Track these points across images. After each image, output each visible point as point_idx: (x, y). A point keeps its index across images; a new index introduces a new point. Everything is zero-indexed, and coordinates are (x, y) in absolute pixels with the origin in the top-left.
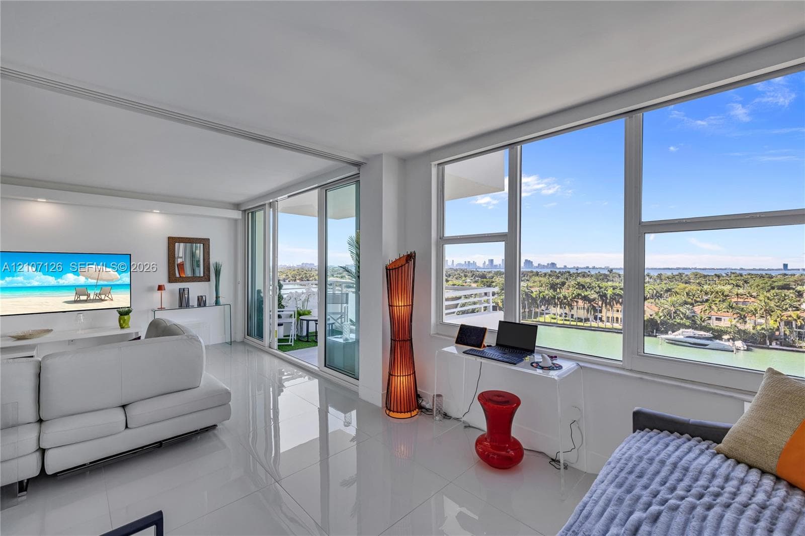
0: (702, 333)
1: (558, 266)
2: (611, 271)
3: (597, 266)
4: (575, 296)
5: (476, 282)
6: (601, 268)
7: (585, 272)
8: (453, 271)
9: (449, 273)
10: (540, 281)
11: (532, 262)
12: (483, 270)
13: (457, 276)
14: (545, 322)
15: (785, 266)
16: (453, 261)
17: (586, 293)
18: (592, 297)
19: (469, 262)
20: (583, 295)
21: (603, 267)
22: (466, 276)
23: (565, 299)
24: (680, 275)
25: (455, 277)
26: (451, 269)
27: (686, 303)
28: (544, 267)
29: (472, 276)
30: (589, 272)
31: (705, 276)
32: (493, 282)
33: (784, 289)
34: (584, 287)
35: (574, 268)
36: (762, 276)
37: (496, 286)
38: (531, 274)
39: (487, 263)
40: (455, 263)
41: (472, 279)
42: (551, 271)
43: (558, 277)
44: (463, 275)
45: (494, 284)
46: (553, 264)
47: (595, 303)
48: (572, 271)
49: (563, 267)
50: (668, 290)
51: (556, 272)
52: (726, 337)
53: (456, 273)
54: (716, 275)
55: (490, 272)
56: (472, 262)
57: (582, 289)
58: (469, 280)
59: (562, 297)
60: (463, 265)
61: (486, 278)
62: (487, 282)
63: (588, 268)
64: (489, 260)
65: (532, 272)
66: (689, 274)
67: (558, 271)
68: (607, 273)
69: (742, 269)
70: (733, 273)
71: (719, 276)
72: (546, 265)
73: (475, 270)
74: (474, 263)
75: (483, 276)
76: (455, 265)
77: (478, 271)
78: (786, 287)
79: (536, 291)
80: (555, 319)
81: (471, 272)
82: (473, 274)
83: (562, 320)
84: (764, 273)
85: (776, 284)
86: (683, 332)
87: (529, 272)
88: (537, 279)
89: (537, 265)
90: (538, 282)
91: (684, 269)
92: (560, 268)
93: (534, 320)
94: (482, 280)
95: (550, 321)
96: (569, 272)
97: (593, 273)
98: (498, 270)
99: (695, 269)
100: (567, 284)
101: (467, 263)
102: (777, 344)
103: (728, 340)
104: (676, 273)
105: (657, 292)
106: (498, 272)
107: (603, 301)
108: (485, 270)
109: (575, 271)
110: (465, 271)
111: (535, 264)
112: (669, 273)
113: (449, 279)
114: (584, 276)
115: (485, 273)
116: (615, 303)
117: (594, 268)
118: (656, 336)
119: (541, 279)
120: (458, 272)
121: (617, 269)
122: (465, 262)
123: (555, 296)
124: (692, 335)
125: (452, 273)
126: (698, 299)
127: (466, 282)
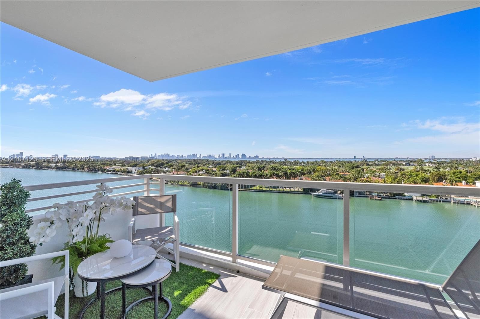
0: (330, 191)
1: (260, 157)
2: (286, 160)
3: (278, 158)
4: (272, 174)
5: (215, 167)
6: (280, 159)
7: (274, 161)
8: (201, 161)
9: (199, 162)
10: (252, 166)
11: (246, 155)
12: (219, 160)
13: (203, 164)
14: (256, 190)
15: (355, 157)
16: (200, 154)
17: (277, 172)
18: (280, 174)
19: (210, 155)
20: (276, 173)
21: (281, 158)
22: (209, 164)
23: (267, 176)
24: (316, 161)
25: (202, 164)
26: (199, 159)
27: (322, 176)
28: (252, 158)
29: (213, 164)
30: (275, 160)
31: (326, 162)
32: (226, 167)
33: (357, 168)
34: (275, 169)
35: (268, 158)
36: (348, 162)
37: (228, 169)
38: (246, 162)
39: (221, 156)
40: (202, 156)
41: (213, 166)
42: (257, 160)
43: (261, 164)
44: (207, 163)
45: (226, 168)
46: (257, 156)
47: (282, 178)
48: (268, 160)
49: (262, 158)
50: (314, 169)
51: (259, 161)
52: (339, 192)
53: (203, 162)
54: (331, 161)
55: (223, 161)
56: (212, 155)
57: (274, 170)
58: (211, 166)
59: (265, 175)
60: (206, 157)
61: (221, 165)
62: (222, 167)
63: (274, 158)
64: (222, 154)
65: (246, 161)
66: (319, 161)
67: (260, 160)
68: (284, 161)
69: (339, 159)
70: (337, 161)
71: (332, 162)
72: (253, 157)
73: (214, 160)
74: (213, 156)
75: (219, 164)
76: (201, 157)
77: (216, 161)
78: (358, 167)
79: (251, 172)
80: (261, 187)
81: (212, 161)
82: (213, 163)
83: (265, 188)
84: (348, 160)
85: (354, 165)
86: (322, 191)
87: (245, 161)
88: (250, 165)
89: (249, 157)
90: (251, 167)
91: (317, 159)
92: (260, 159)
93: (250, 189)
94: (219, 166)
95: (259, 189)
96: (266, 161)
97: (278, 161)
98: (228, 160)
99: (321, 159)
100: (266, 167)
101: (209, 156)
102: (358, 194)
103: (340, 193)
104: (314, 161)
105: (309, 170)
106: (228, 161)
107: (286, 176)
108: (220, 160)
109: (269, 160)
110: (208, 160)
111: (248, 156)
112: (311, 161)
113: (199, 166)
114: (273, 163)
115: (220, 162)
116: (291, 177)
117: (277, 158)
118: (310, 194)
119: (252, 165)
120: (204, 161)
121: (288, 159)
122: (208, 155)
123: (261, 174)
124: (326, 192)
125: (200, 162)
126: (326, 174)
127: (209, 168)
